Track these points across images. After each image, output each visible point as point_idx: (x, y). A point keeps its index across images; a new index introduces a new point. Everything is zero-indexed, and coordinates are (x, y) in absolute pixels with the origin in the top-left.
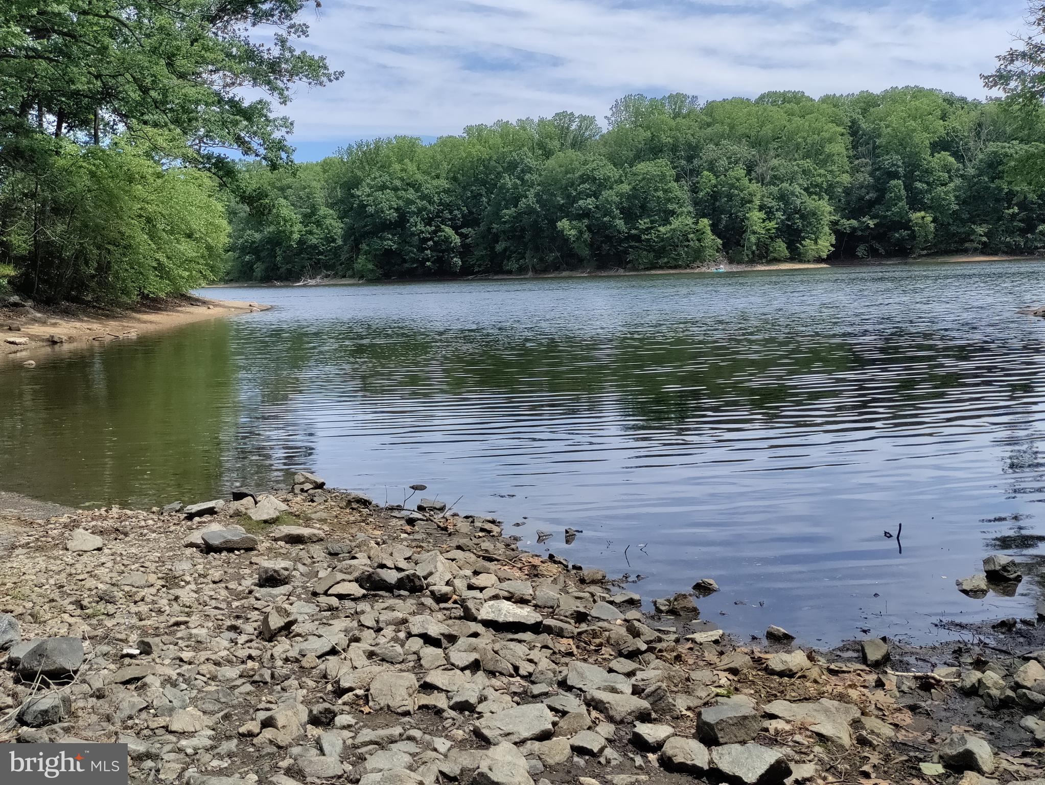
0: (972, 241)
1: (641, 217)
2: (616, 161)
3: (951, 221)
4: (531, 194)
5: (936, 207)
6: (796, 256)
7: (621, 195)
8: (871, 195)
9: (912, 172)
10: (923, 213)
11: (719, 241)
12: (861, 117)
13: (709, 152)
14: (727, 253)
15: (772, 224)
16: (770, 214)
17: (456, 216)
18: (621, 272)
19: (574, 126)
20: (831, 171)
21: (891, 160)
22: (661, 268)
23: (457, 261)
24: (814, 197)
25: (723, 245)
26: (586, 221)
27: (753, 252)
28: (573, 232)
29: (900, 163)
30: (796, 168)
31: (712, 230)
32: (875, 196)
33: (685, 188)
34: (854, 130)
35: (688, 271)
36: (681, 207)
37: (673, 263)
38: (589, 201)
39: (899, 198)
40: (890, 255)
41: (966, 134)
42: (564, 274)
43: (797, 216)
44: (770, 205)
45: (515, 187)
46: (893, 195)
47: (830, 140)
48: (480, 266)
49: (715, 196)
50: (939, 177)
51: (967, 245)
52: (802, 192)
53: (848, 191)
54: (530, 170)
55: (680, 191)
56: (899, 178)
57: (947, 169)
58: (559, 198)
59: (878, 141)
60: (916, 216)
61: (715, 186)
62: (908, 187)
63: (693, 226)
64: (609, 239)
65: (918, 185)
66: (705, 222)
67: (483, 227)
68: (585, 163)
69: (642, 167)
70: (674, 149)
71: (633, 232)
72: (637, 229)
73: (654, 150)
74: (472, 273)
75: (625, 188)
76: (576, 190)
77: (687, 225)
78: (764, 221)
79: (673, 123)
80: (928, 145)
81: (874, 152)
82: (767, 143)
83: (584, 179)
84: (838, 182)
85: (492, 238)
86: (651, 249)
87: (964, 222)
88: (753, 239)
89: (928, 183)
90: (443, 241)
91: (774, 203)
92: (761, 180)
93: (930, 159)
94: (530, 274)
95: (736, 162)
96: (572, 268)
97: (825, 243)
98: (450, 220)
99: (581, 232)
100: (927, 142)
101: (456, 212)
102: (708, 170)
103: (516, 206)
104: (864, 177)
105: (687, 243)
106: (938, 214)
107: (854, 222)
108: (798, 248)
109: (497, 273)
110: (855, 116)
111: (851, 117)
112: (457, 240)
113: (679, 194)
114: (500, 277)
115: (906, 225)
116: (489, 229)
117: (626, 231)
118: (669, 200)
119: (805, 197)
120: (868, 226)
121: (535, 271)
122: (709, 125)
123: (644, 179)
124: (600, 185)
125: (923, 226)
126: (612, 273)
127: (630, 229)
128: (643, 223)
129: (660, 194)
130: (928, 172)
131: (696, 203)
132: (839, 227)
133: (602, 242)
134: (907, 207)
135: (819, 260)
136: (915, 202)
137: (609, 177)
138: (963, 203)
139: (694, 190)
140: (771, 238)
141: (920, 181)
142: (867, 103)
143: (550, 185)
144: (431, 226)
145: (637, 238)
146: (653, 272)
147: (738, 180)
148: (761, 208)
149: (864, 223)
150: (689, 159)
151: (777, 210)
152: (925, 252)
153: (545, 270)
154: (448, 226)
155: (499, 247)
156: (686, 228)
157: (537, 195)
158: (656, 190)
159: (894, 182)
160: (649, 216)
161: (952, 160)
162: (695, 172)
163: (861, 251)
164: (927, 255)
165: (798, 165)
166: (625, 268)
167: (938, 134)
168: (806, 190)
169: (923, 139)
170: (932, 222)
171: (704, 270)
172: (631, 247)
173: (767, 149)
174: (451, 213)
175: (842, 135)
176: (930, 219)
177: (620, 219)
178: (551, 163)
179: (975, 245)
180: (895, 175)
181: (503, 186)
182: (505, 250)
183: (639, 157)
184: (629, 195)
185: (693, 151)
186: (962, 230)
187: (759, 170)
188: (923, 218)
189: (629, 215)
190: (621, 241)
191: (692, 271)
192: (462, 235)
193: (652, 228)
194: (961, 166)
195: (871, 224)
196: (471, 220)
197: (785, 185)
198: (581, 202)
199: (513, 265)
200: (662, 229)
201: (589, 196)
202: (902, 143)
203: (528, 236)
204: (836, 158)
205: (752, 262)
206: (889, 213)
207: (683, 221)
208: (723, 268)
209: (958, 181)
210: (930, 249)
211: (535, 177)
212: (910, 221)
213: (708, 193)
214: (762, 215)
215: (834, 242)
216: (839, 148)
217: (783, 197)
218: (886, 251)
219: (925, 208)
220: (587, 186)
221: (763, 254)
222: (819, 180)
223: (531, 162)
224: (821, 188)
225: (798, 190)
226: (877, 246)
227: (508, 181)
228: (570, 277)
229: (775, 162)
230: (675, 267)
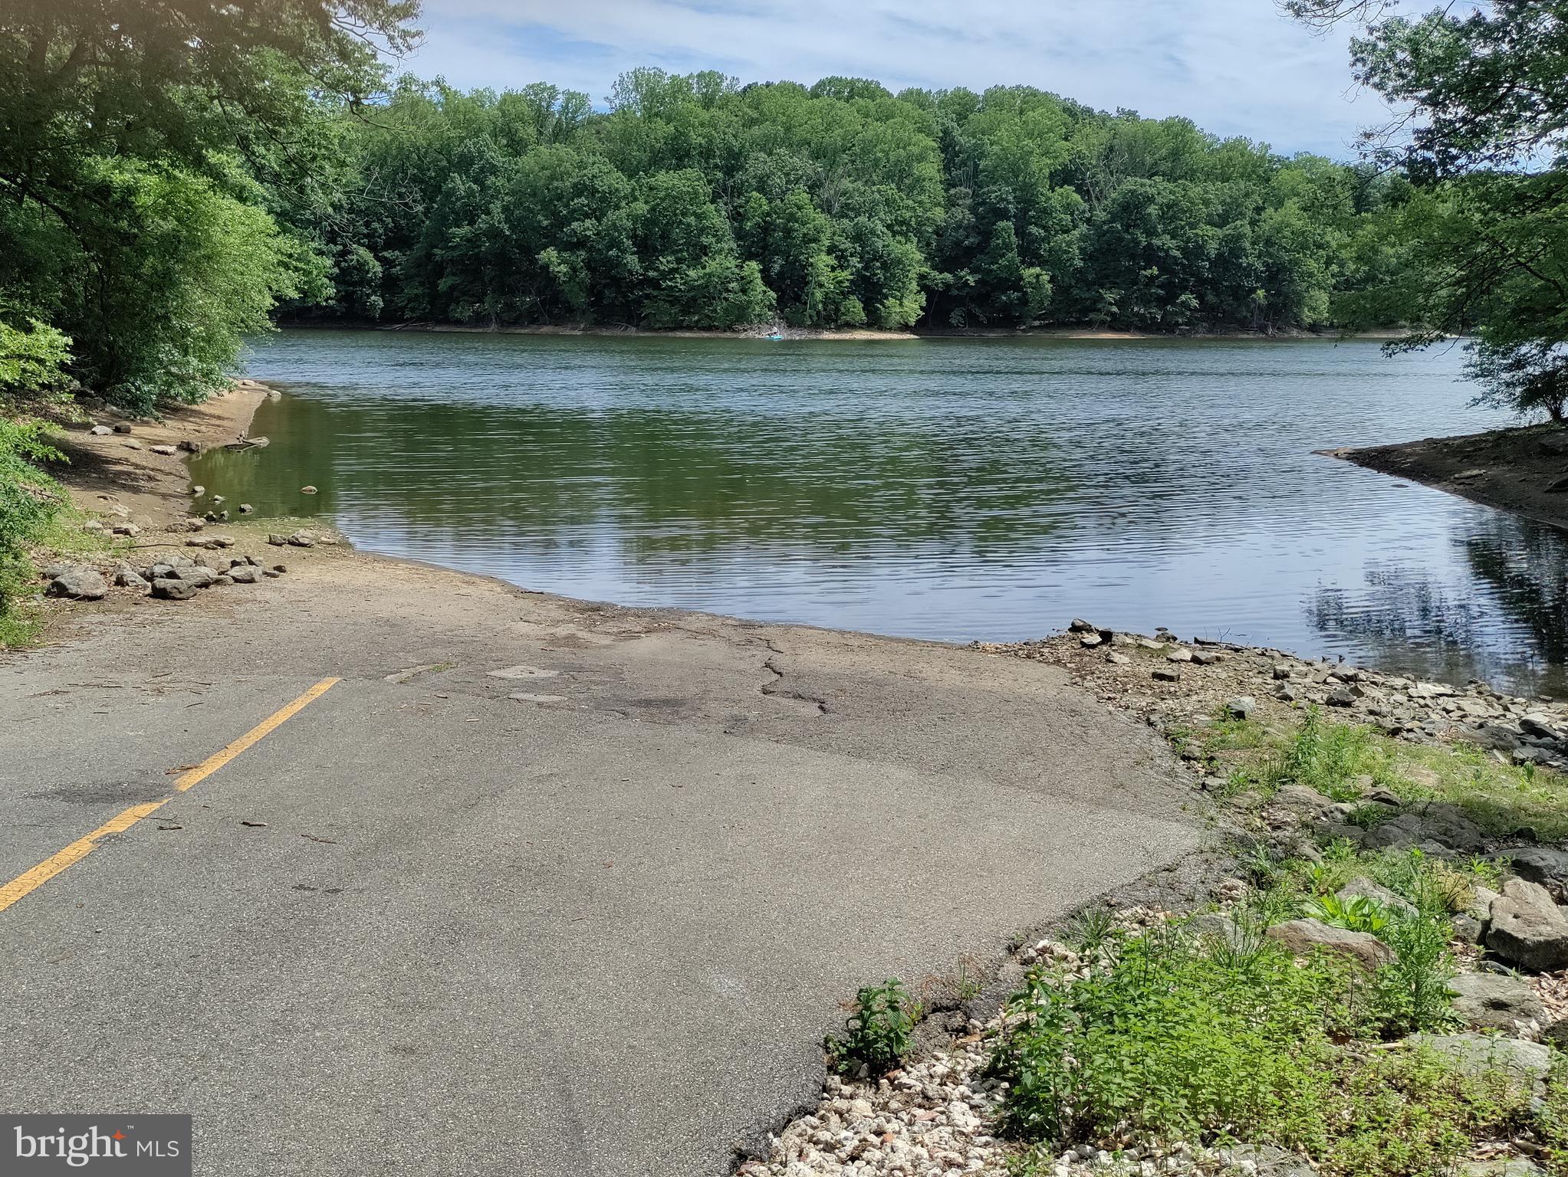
0: (1099, 310)
1: (662, 253)
2: (625, 166)
3: (1073, 282)
4: (496, 207)
5: (1054, 262)
6: (875, 321)
7: (635, 219)
8: (972, 240)
9: (1026, 211)
10: (1038, 270)
11: (773, 294)
12: (955, 125)
13: (758, 163)
14: (782, 311)
15: (845, 275)
16: (842, 260)
17: (375, 230)
18: (632, 332)
19: (556, 107)
20: (921, 203)
21: (1002, 192)
22: (689, 328)
23: (377, 301)
24: (898, 238)
25: (778, 300)
26: (583, 254)
27: (818, 313)
28: (563, 268)
29: (1010, 198)
30: (877, 196)
31: (763, 278)
32: (977, 241)
33: (723, 213)
34: (947, 145)
35: (729, 334)
36: (718, 241)
37: (705, 322)
38: (588, 223)
39: (1008, 247)
40: (992, 325)
41: (1094, 162)
42: (545, 329)
43: (878, 264)
44: (842, 247)
45: (470, 193)
46: (1000, 241)
47: (921, 158)
48: (413, 310)
49: (766, 228)
50: (1061, 220)
51: (1092, 315)
52: (885, 230)
53: (939, 232)
54: (494, 170)
55: (717, 217)
56: (1008, 219)
57: (1068, 208)
58: (540, 217)
59: (982, 164)
60: (1029, 273)
61: (768, 214)
62: (1020, 232)
63: (737, 271)
64: (616, 282)
65: (1034, 229)
66: (754, 265)
67: (418, 250)
68: (582, 165)
69: (664, 178)
70: (707, 154)
71: (651, 274)
72: (657, 269)
73: (677, 154)
74: (400, 320)
75: (641, 208)
76: (567, 206)
77: (728, 268)
78: (833, 269)
79: (705, 116)
80: (1047, 175)
81: (975, 178)
82: (835, 153)
83: (579, 190)
84: (928, 219)
85: (430, 269)
86: (674, 301)
87: (1089, 285)
88: (819, 295)
89: (1044, 227)
90: (355, 268)
91: (848, 245)
92: (826, 207)
93: (1049, 194)
94: (493, 327)
95: (797, 181)
96: (557, 320)
97: (912, 305)
98: (366, 236)
99: (574, 269)
100: (1046, 172)
101: (375, 225)
102: (757, 190)
103: (472, 223)
104: (963, 214)
105: (725, 295)
106: (1057, 273)
107: (948, 276)
108: (879, 309)
109: (439, 322)
110: (950, 124)
111: (943, 124)
112: (376, 268)
113: (717, 221)
114: (445, 329)
115: (1016, 284)
116: (429, 256)
117: (641, 271)
118: (702, 230)
119: (889, 239)
120: (966, 283)
121: (503, 323)
122: (753, 122)
123: (668, 195)
124: (603, 199)
125: (1037, 286)
126: (618, 332)
127: (646, 269)
128: (666, 262)
129: (692, 220)
130: (1046, 212)
131: (740, 235)
132: (928, 282)
133: (605, 286)
134: (1018, 260)
135: (905, 328)
136: (1030, 253)
137: (617, 190)
138: (1090, 258)
139: (737, 216)
140: (842, 293)
141: (1036, 225)
142: (963, 105)
143: (526, 194)
144: (336, 244)
145: (655, 284)
146: (679, 334)
147: (800, 208)
148: (830, 251)
149: (962, 278)
150: (729, 171)
151: (852, 255)
152: (1037, 323)
153: (516, 322)
154: (363, 245)
155: (443, 284)
156: (728, 273)
157: (505, 209)
158: (684, 214)
159: (1002, 224)
160: (674, 252)
161: (1077, 197)
162: (738, 191)
163: (955, 317)
164: (1040, 327)
165: (879, 191)
166: (637, 326)
167: (1060, 160)
168: (889, 227)
169: (1040, 166)
170: (1049, 282)
171: (751, 334)
172: (647, 297)
173: (833, 164)
174: (367, 224)
175: (933, 150)
176: (1047, 278)
177: (633, 253)
178: (526, 161)
179: (1102, 316)
180: (1003, 215)
181: (451, 192)
182: (452, 288)
183: (656, 162)
184: (646, 219)
185: (734, 161)
186: (1087, 295)
187: (826, 193)
188: (1038, 276)
189: (646, 249)
190: (633, 286)
191: (735, 335)
192: (383, 261)
193: (675, 270)
194: (1086, 206)
195: (971, 280)
196: (399, 239)
197: (862, 219)
198: (575, 225)
199: (464, 311)
200: (692, 273)
201: (587, 216)
202: (1015, 169)
203: (488, 271)
204: (927, 184)
205: (816, 326)
206: (994, 267)
207: (723, 263)
208: (779, 334)
209: (1084, 228)
210: (1043, 320)
211: (500, 182)
212: (1021, 278)
213: (758, 224)
214: (831, 260)
215: (924, 304)
216: (931, 169)
217: (859, 237)
218: (988, 319)
219: (1042, 263)
220: (583, 200)
221: (832, 318)
222: (908, 215)
223: (496, 156)
224: (908, 225)
225: (880, 227)
226: (977, 311)
227: (459, 183)
228: (555, 336)
229: (846, 184)
230: (709, 329)
